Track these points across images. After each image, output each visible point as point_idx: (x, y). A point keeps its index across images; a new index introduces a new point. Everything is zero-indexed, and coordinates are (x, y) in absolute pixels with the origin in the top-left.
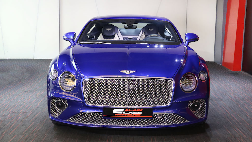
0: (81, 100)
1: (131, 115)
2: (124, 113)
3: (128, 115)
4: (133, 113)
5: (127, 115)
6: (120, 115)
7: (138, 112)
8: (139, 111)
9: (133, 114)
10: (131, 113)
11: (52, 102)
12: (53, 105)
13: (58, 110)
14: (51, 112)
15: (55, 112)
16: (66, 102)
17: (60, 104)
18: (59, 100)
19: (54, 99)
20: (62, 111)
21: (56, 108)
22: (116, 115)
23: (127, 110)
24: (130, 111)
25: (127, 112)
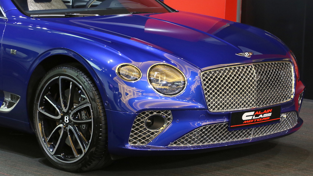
0: (200, 106)
1: (261, 119)
2: (254, 118)
3: (258, 120)
4: (263, 116)
5: (256, 121)
6: (249, 122)
7: (267, 114)
8: (269, 112)
9: (262, 118)
10: (261, 116)
11: (139, 120)
12: (138, 125)
13: (149, 131)
14: (130, 138)
15: (140, 136)
16: (169, 115)
17: (149, 121)
18: (155, 113)
19: (144, 113)
20: (156, 132)
21: (145, 129)
22: (245, 122)
23: (257, 113)
24: (260, 113)
25: (257, 116)
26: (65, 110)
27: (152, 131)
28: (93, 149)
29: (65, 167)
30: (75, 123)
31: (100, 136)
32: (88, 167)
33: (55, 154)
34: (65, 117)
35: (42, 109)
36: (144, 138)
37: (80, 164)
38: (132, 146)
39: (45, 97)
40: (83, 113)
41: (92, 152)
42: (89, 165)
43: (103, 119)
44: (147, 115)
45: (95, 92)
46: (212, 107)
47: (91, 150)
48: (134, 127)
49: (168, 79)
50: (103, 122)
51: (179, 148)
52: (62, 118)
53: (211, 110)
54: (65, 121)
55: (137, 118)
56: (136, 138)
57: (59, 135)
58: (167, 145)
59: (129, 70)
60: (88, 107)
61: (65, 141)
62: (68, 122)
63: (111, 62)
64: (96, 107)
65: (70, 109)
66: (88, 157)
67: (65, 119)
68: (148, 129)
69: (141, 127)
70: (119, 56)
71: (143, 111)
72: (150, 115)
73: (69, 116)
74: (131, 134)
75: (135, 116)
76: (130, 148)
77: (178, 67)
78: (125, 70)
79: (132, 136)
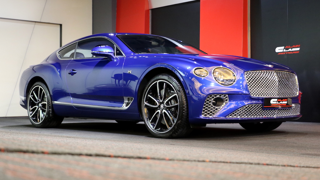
2: (277, 103)
5: (279, 105)
6: (275, 105)
8: (285, 100)
9: (282, 104)
10: (281, 102)
11: (208, 100)
12: (207, 103)
13: (214, 108)
14: (203, 112)
15: (209, 111)
16: (226, 97)
17: (214, 102)
18: (218, 96)
19: (211, 96)
20: (219, 108)
21: (212, 106)
22: (272, 105)
23: (279, 100)
24: (280, 101)
25: (279, 102)
26: (161, 101)
27: (217, 107)
28: (179, 122)
29: (161, 136)
30: (167, 108)
31: (184, 113)
32: (176, 133)
33: (155, 129)
34: (161, 105)
35: (147, 103)
36: (211, 112)
37: (171, 132)
38: (204, 117)
39: (148, 95)
40: (172, 101)
41: (179, 123)
42: (177, 132)
43: (185, 102)
44: (213, 97)
45: (180, 86)
46: (252, 94)
47: (178, 122)
48: (205, 105)
49: (224, 78)
50: (185, 104)
51: (233, 118)
52: (159, 106)
53: (252, 95)
54: (161, 108)
55: (207, 99)
56: (206, 112)
57: (157, 118)
58: (226, 117)
59: (201, 71)
60: (176, 96)
61: (161, 121)
62: (163, 108)
63: (189, 68)
64: (180, 95)
65: (164, 100)
66: (176, 127)
67: (161, 106)
68: (214, 106)
69: (209, 105)
70: (195, 64)
71: (210, 95)
72: (215, 97)
73: (164, 104)
74: (203, 109)
75: (205, 98)
76: (202, 118)
77: (232, 70)
78: (198, 72)
79: (204, 111)
